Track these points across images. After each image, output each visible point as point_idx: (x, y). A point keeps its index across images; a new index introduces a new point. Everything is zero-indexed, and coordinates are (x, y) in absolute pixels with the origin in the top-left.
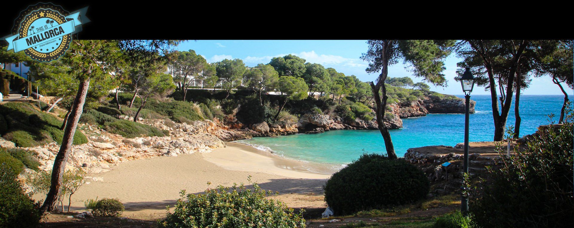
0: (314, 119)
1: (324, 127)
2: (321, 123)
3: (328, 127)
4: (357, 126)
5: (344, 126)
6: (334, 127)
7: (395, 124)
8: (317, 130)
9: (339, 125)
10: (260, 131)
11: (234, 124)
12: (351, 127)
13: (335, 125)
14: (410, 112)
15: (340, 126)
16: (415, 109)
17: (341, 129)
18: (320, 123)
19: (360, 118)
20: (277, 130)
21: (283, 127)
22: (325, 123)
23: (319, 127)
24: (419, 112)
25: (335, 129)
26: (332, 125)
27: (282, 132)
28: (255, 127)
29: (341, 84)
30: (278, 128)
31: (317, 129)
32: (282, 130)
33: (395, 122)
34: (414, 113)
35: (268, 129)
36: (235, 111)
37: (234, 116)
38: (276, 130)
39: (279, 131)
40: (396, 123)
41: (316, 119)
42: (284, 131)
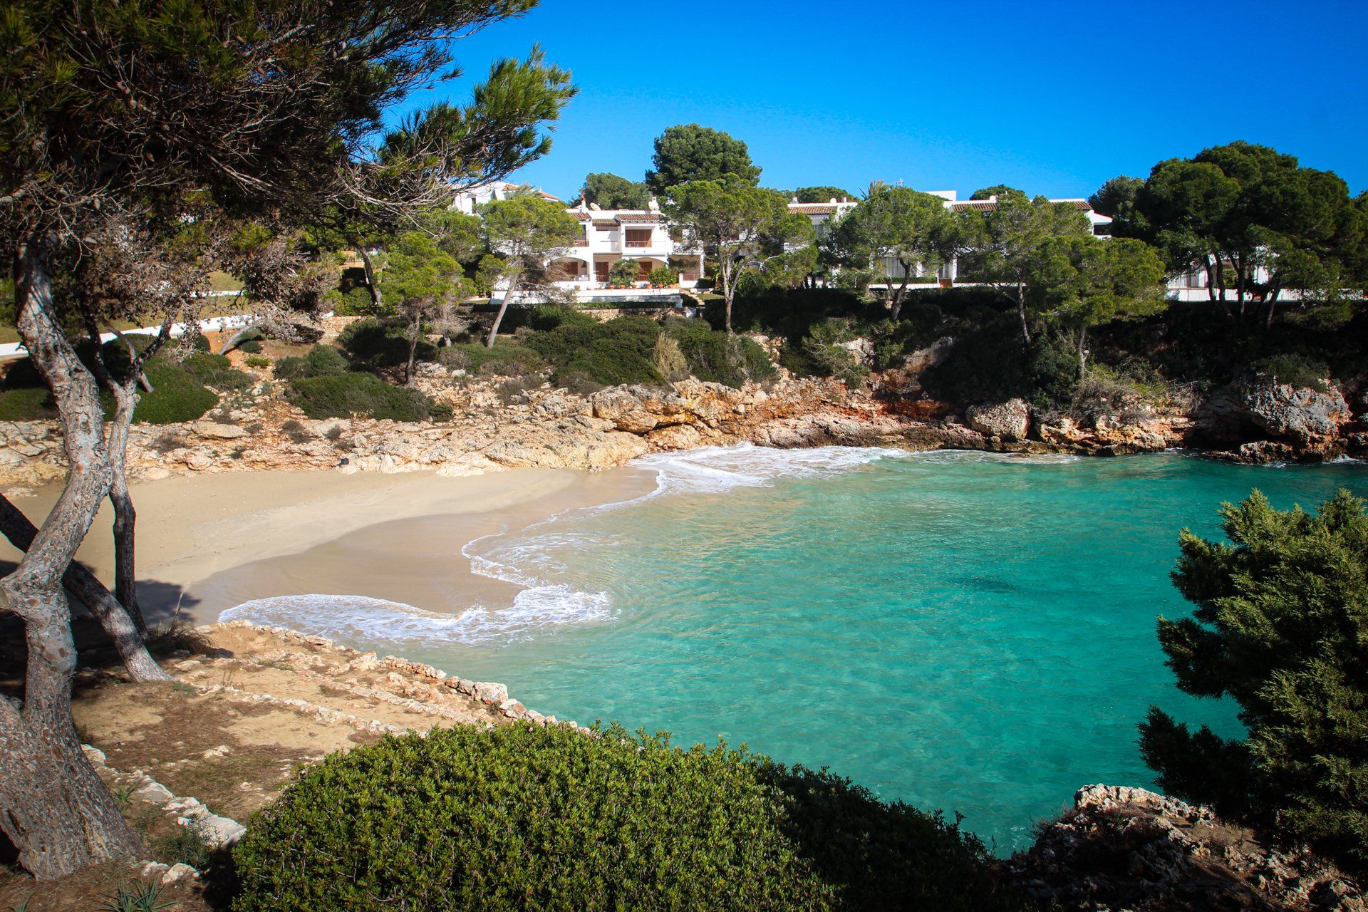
0: (1253, 403)
1: (1295, 439)
2: (1278, 423)
10: (987, 433)
11: (898, 400)
18: (1273, 423)
20: (1054, 435)
21: (1087, 423)
22: (1297, 423)
27: (1078, 444)
28: (973, 415)
30: (1059, 425)
32: (1079, 435)
35: (1020, 426)
36: (917, 359)
37: (908, 375)
38: (1049, 431)
39: (1061, 438)
41: (1262, 403)
42: (1086, 438)
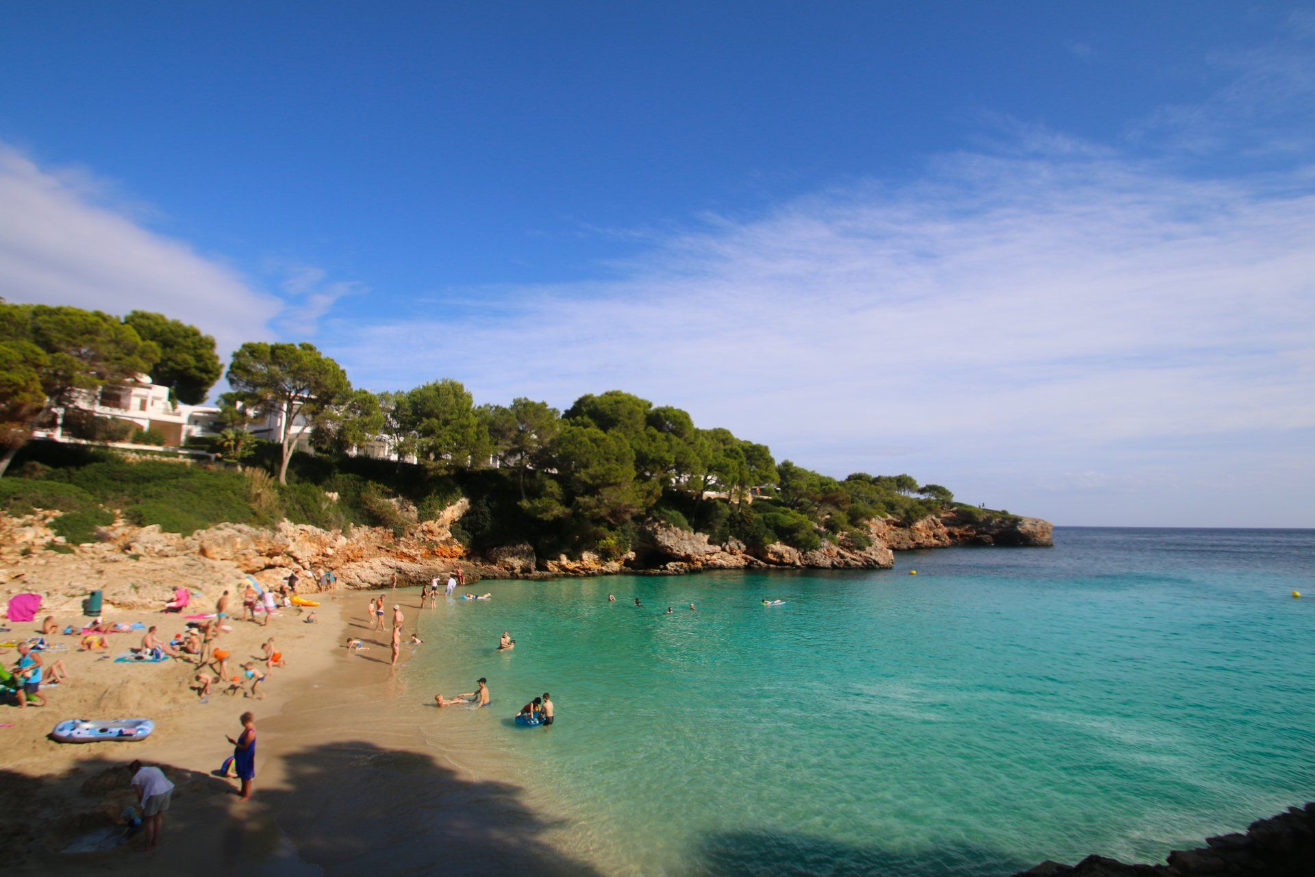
1: (687, 559)
2: (680, 551)
3: (697, 560)
4: (778, 560)
5: (746, 559)
6: (719, 562)
7: (873, 557)
8: (666, 569)
9: (731, 557)
11: (439, 547)
12: (762, 563)
13: (722, 558)
14: (913, 540)
15: (735, 561)
16: (923, 534)
17: (737, 568)
18: (678, 551)
19: (786, 542)
23: (675, 560)
24: (935, 542)
25: (721, 568)
26: (714, 557)
27: (573, 571)
28: (497, 556)
29: (735, 458)
30: (559, 559)
31: (667, 565)
32: (572, 566)
33: (873, 553)
34: (921, 541)
37: (443, 527)
39: (563, 569)
40: (876, 556)
41: (669, 540)
